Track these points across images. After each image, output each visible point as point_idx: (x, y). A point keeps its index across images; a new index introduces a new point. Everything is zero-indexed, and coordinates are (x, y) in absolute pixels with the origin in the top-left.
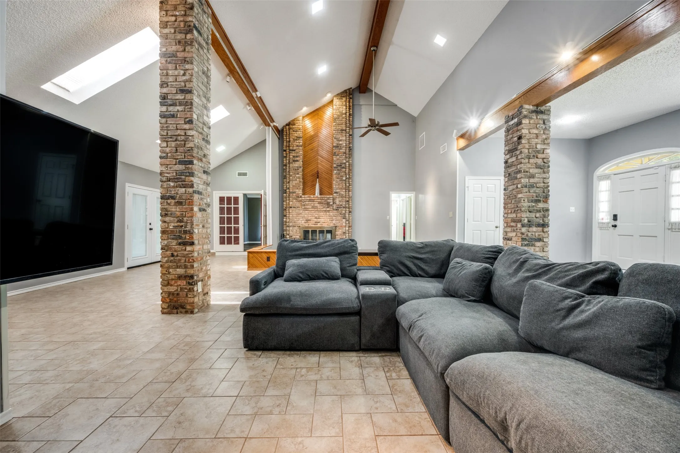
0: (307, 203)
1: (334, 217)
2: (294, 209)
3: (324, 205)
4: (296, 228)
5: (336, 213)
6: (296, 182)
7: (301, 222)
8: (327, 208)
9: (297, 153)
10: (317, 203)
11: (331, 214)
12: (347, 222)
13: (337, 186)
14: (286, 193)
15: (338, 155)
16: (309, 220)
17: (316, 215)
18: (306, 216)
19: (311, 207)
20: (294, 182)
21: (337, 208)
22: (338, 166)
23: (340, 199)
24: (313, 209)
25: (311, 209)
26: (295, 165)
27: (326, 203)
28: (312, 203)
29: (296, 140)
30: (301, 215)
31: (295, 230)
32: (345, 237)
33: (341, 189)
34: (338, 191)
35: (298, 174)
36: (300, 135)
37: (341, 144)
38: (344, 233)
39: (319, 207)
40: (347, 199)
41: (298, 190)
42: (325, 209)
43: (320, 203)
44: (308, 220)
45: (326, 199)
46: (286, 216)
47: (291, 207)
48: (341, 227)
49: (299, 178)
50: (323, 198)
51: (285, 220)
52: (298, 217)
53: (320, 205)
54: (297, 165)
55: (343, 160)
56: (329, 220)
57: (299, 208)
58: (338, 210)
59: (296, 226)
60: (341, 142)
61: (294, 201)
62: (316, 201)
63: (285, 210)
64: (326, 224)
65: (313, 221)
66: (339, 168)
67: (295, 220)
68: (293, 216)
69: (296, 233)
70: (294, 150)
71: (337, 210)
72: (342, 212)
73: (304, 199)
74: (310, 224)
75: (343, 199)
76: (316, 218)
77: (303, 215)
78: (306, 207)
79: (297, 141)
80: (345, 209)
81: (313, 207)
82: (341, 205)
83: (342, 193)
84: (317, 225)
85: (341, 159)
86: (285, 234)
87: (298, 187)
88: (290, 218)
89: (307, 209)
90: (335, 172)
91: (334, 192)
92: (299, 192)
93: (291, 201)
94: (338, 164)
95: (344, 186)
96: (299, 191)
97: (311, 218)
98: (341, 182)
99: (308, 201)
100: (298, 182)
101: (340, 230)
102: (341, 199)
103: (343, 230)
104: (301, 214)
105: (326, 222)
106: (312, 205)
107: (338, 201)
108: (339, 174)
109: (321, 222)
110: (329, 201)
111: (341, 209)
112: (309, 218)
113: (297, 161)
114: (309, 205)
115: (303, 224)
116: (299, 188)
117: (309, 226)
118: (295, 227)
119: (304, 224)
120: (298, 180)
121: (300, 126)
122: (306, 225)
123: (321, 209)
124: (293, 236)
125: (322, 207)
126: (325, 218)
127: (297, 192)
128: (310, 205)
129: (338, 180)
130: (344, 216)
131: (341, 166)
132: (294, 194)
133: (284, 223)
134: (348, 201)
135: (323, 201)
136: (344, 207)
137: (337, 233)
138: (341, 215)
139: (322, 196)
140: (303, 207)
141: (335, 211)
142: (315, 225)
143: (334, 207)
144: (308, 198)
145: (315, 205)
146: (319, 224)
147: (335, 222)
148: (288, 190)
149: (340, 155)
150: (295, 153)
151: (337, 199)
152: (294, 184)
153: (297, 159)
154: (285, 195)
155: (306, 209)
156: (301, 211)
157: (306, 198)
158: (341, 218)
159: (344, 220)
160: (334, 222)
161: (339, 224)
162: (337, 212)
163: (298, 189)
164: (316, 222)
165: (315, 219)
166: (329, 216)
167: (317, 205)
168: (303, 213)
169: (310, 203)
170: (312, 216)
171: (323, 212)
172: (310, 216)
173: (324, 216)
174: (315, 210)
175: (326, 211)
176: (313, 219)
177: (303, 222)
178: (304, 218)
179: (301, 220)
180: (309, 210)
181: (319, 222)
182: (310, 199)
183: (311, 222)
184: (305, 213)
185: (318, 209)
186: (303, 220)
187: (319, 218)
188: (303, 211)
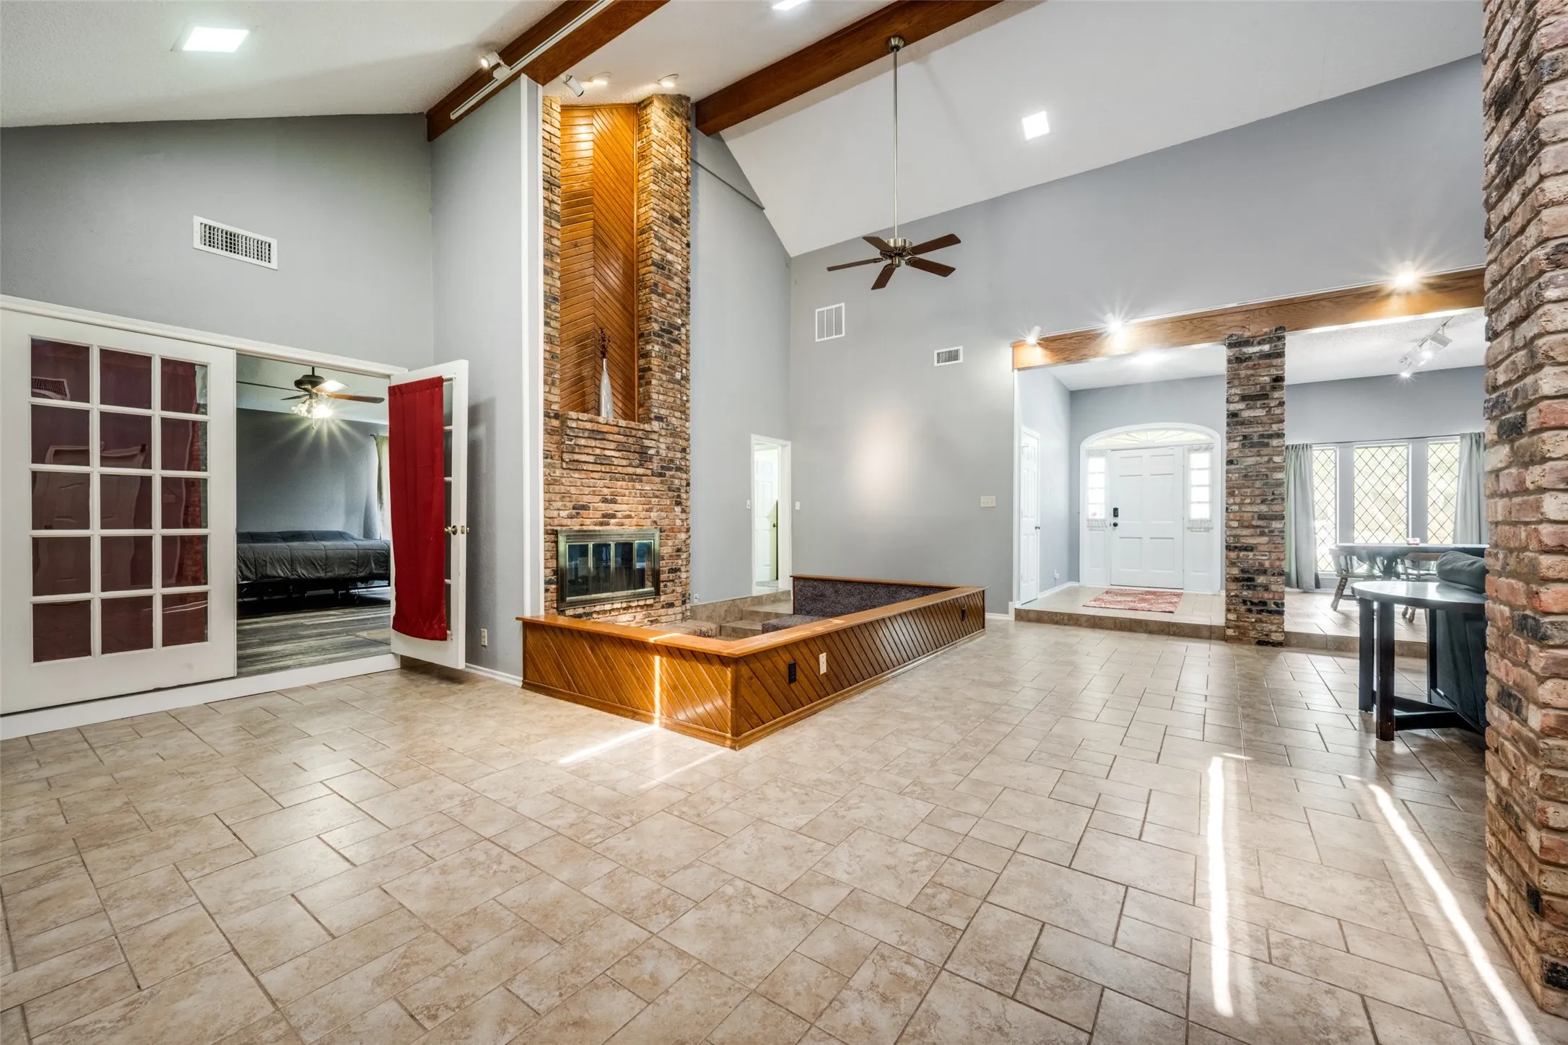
0: (582, 442)
1: (653, 500)
3: (631, 456)
5: (659, 487)
7: (556, 513)
8: (638, 467)
10: (613, 446)
11: (648, 488)
12: (684, 516)
13: (660, 397)
15: (663, 295)
16: (585, 508)
17: (606, 491)
18: (573, 490)
19: (591, 459)
21: (662, 467)
22: (663, 330)
23: (669, 440)
24: (598, 468)
25: (591, 467)
27: (638, 448)
28: (597, 443)
30: (557, 488)
32: (680, 562)
33: (672, 408)
34: (663, 412)
37: (670, 263)
38: (678, 550)
39: (616, 461)
40: (683, 443)
42: (630, 470)
43: (620, 447)
44: (580, 508)
45: (640, 434)
48: (672, 530)
50: (634, 432)
52: (547, 496)
53: (621, 454)
55: (675, 314)
56: (640, 507)
58: (664, 475)
62: (610, 437)
64: (634, 521)
65: (596, 509)
71: (661, 475)
72: (672, 483)
74: (589, 521)
75: (675, 440)
76: (605, 501)
77: (563, 489)
78: (576, 457)
80: (679, 475)
81: (602, 460)
82: (672, 461)
83: (672, 420)
84: (609, 524)
85: (673, 311)
89: (580, 467)
91: (652, 416)
92: (551, 398)
94: (663, 323)
95: (678, 402)
97: (590, 497)
98: (670, 385)
99: (586, 434)
101: (670, 543)
102: (671, 439)
103: (677, 542)
104: (556, 482)
105: (633, 514)
106: (598, 451)
107: (664, 446)
109: (618, 514)
110: (647, 443)
111: (671, 473)
112: (586, 499)
114: (587, 450)
115: (564, 522)
117: (585, 528)
119: (569, 522)
122: (576, 525)
123: (621, 469)
126: (631, 500)
128: (590, 451)
129: (664, 378)
130: (678, 496)
131: (671, 333)
134: (684, 450)
135: (631, 441)
136: (676, 469)
138: (671, 494)
139: (633, 424)
140: (567, 457)
141: (655, 479)
142: (601, 524)
143: (655, 466)
144: (589, 426)
145: (608, 453)
146: (612, 521)
147: (656, 514)
149: (669, 296)
151: (662, 440)
155: (575, 466)
156: (558, 473)
157: (582, 424)
158: (671, 504)
159: (678, 510)
160: (654, 515)
161: (667, 522)
162: (662, 482)
164: (604, 516)
165: (603, 505)
166: (641, 493)
167: (612, 453)
168: (563, 480)
169: (593, 443)
170: (594, 491)
171: (624, 480)
172: (587, 490)
173: (627, 492)
174: (603, 470)
175: (634, 477)
176: (596, 505)
177: (563, 514)
178: (568, 499)
179: (559, 504)
180: (583, 470)
181: (613, 516)
182: (595, 428)
183: (589, 514)
184: (571, 479)
185: (613, 467)
186: (565, 506)
187: (614, 502)
188: (565, 472)
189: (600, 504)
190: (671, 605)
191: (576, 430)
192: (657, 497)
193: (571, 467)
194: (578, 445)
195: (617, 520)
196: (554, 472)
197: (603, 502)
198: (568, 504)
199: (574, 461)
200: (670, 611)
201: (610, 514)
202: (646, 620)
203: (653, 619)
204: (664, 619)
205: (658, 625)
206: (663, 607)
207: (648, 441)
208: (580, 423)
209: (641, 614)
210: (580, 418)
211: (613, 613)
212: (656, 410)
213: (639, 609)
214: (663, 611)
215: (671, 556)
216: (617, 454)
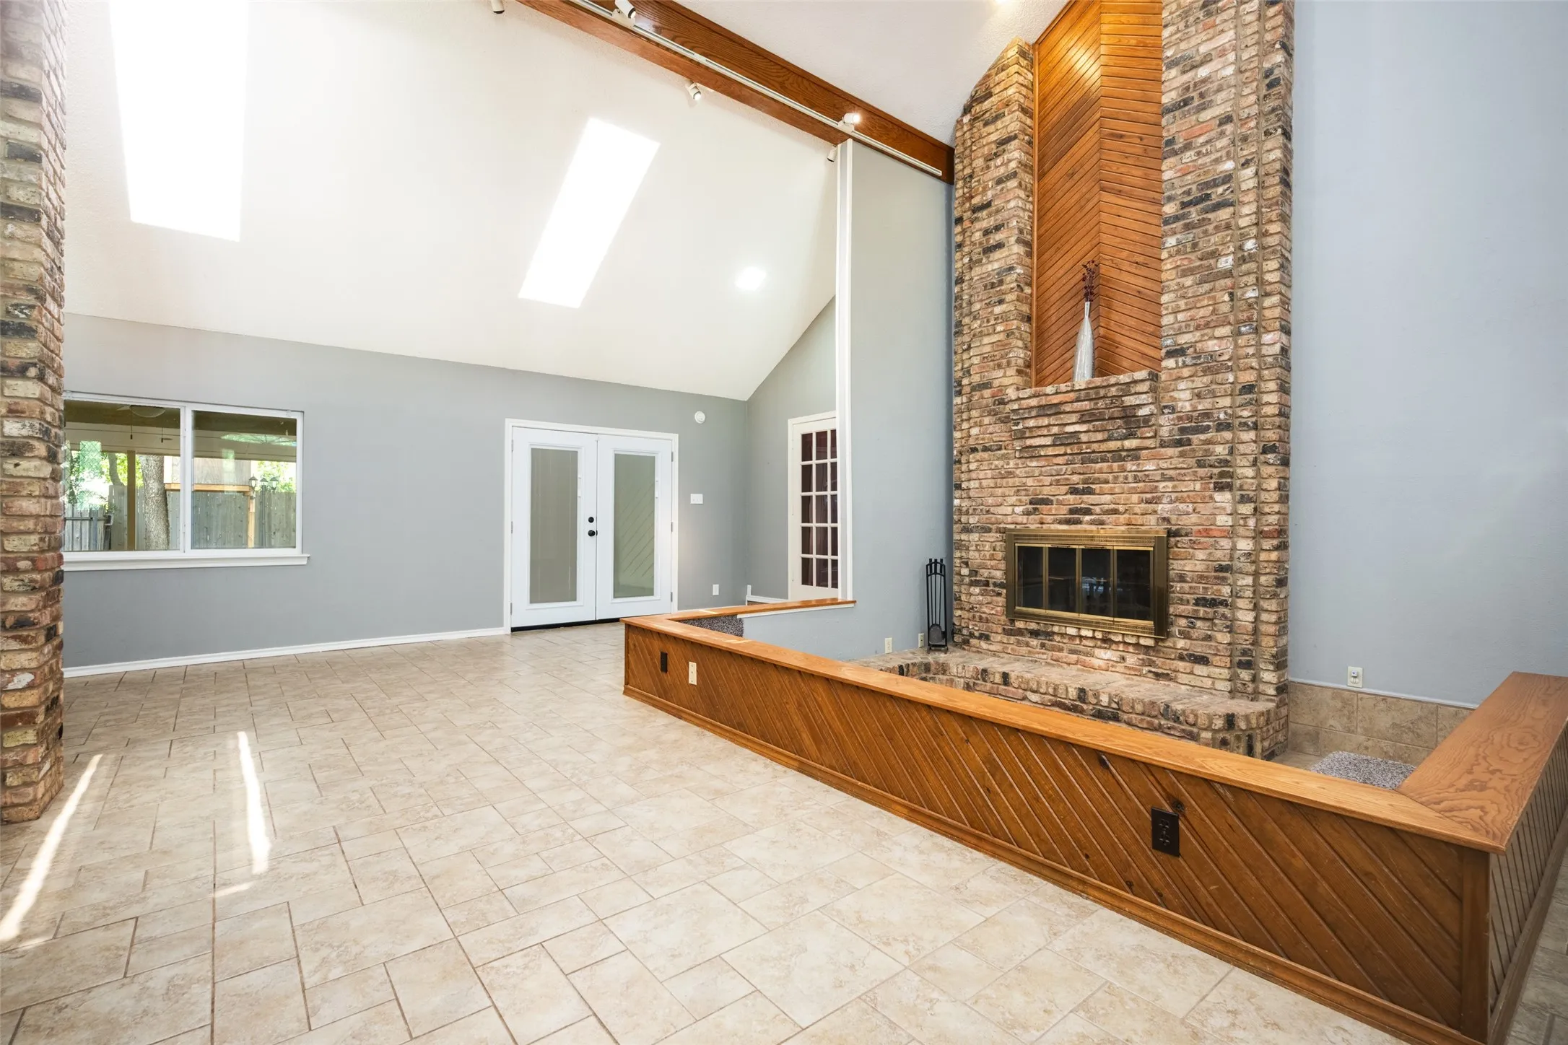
0: (1031, 423)
1: (1161, 485)
2: (985, 455)
3: (1109, 425)
4: (992, 536)
5: (1177, 462)
6: (994, 338)
7: (1009, 510)
8: (1126, 438)
9: (998, 211)
10: (1074, 418)
11: (1150, 466)
12: (1247, 509)
13: (1180, 317)
14: (959, 393)
15: (1187, 147)
16: (1046, 502)
17: (1075, 478)
18: (1030, 482)
19: (1048, 441)
20: (986, 340)
21: (1183, 430)
22: (1184, 205)
23: (1201, 382)
24: (1061, 450)
25: (1050, 451)
26: (990, 267)
27: (1116, 412)
28: (1052, 420)
29: (997, 155)
30: (1011, 481)
31: (987, 548)
32: (1226, 590)
33: (1207, 325)
34: (1183, 339)
35: (1001, 302)
36: (1009, 129)
38: (1221, 569)
39: (1084, 437)
40: (1248, 377)
41: (1000, 373)
42: (1113, 445)
43: (1085, 417)
44: (1038, 503)
45: (1113, 391)
46: (958, 487)
47: (974, 450)
48: (1207, 533)
49: (1003, 318)
50: (1102, 392)
51: (956, 502)
52: (999, 491)
53: (1090, 426)
54: (996, 266)
56: (1136, 498)
57: (1003, 451)
58: (1189, 442)
59: (994, 527)
60: (1203, 72)
61: (986, 420)
62: (1067, 408)
63: (959, 462)
64: (1122, 518)
65: (1060, 503)
66: (1194, 214)
67: (990, 501)
68: (981, 487)
69: (992, 558)
70: (989, 205)
71: (1179, 443)
72: (1210, 453)
73: (1016, 407)
74: (1049, 519)
75: (1220, 377)
76: (1074, 491)
77: (1017, 481)
78: (1029, 442)
79: (999, 161)
80: (1227, 435)
81: (1060, 440)
82: (1208, 415)
83: (1212, 345)
84: (1079, 522)
85: (1209, 158)
86: (957, 562)
87: (1002, 357)
88: (972, 493)
89: (1036, 453)
90: (1171, 241)
91: (1165, 351)
92: (1006, 381)
93: (976, 425)
94: (1188, 193)
95: (1225, 308)
96: (1005, 376)
97: (1053, 489)
98: (1207, 287)
99: (1034, 413)
100: (1002, 336)
101: (1201, 555)
102: (1206, 379)
103: (1219, 554)
104: (1010, 474)
105: (1121, 508)
106: (1055, 430)
107: (1187, 395)
108: (1195, 245)
109: (1097, 509)
110: (1129, 400)
111: (1202, 437)
112: (1047, 491)
113: (1000, 246)
114: (1041, 432)
115: (1020, 519)
116: (1004, 361)
117: (1044, 527)
118: (989, 530)
119: (1024, 519)
120: (999, 328)
121: (1011, 91)
122: (1032, 524)
123: (1095, 446)
124: (982, 571)
125: (1100, 436)
126: (1118, 488)
127: (996, 383)
128: (1045, 432)
129: (1188, 281)
130: (1222, 475)
131: (1208, 197)
132: (987, 393)
133: (955, 517)
134: (1249, 388)
135: (1101, 404)
136: (1222, 426)
137: (1177, 566)
138: (1203, 471)
139: (1107, 379)
140: (1018, 445)
141: (1170, 451)
142: (1068, 522)
143: (1164, 432)
144: (1034, 402)
145: (1070, 429)
146: (1087, 518)
147: (1168, 507)
148: (965, 382)
149: (1201, 140)
150: (990, 215)
151: (1182, 385)
152: (988, 349)
153: (998, 237)
154: (957, 400)
155: (1030, 453)
156: (1011, 464)
157: (1025, 403)
158: (1204, 490)
159: (1224, 498)
160: (1164, 508)
161: (1194, 518)
162: (1182, 455)
163: (999, 366)
164: (1072, 512)
165: (1071, 498)
166: (1135, 477)
167: (1077, 428)
168: (1018, 472)
169: (1046, 421)
170: (1058, 480)
171: (1103, 460)
172: (1047, 480)
173: (1110, 477)
174: (1069, 451)
175: (1124, 454)
176: (1061, 498)
177: (1019, 510)
178: (1023, 493)
179: (1013, 499)
180: (1041, 456)
181: (1088, 512)
182: (1043, 402)
183: (1050, 509)
184: (1027, 469)
185: (1084, 446)
186: (1020, 501)
187: (1089, 492)
188: (1019, 461)
189: (1069, 496)
190: (1203, 660)
191: (1021, 411)
192: (1171, 479)
193: (1026, 455)
194: (1027, 428)
195: (1093, 517)
196: (1008, 464)
197: (1071, 493)
198: (1024, 498)
199: (1027, 447)
200: (1200, 669)
201: (1081, 509)
202: (1145, 670)
203: (1160, 671)
204: (1183, 678)
205: (1172, 684)
206: (1181, 658)
207: (1131, 398)
208: (1023, 402)
209: (1136, 657)
210: (1021, 396)
211: (1085, 642)
212: (1169, 342)
213: (1131, 649)
214: (1181, 665)
215: (1202, 577)
216: (1084, 428)
